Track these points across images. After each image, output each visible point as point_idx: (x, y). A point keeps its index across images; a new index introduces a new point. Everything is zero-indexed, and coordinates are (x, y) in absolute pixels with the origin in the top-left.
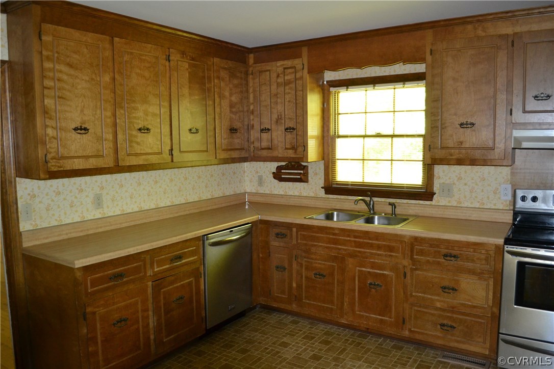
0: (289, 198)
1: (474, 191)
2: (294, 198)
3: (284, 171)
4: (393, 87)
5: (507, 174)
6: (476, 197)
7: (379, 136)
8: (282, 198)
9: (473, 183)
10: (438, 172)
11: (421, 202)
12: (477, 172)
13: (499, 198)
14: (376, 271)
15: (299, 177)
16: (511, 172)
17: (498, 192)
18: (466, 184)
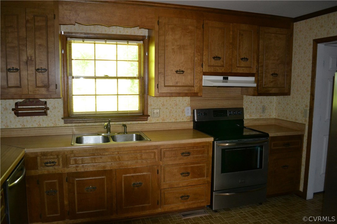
0: (29, 130)
1: (172, 112)
2: (35, 130)
3: (21, 107)
4: (115, 43)
5: (189, 101)
6: (173, 116)
7: (107, 77)
8: (22, 130)
9: (171, 107)
10: (151, 102)
11: (140, 122)
12: (173, 101)
13: (185, 115)
14: (137, 174)
15: (44, 111)
16: (190, 100)
17: (184, 112)
18: (167, 108)
